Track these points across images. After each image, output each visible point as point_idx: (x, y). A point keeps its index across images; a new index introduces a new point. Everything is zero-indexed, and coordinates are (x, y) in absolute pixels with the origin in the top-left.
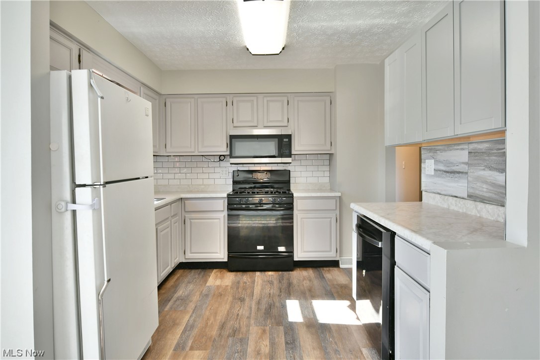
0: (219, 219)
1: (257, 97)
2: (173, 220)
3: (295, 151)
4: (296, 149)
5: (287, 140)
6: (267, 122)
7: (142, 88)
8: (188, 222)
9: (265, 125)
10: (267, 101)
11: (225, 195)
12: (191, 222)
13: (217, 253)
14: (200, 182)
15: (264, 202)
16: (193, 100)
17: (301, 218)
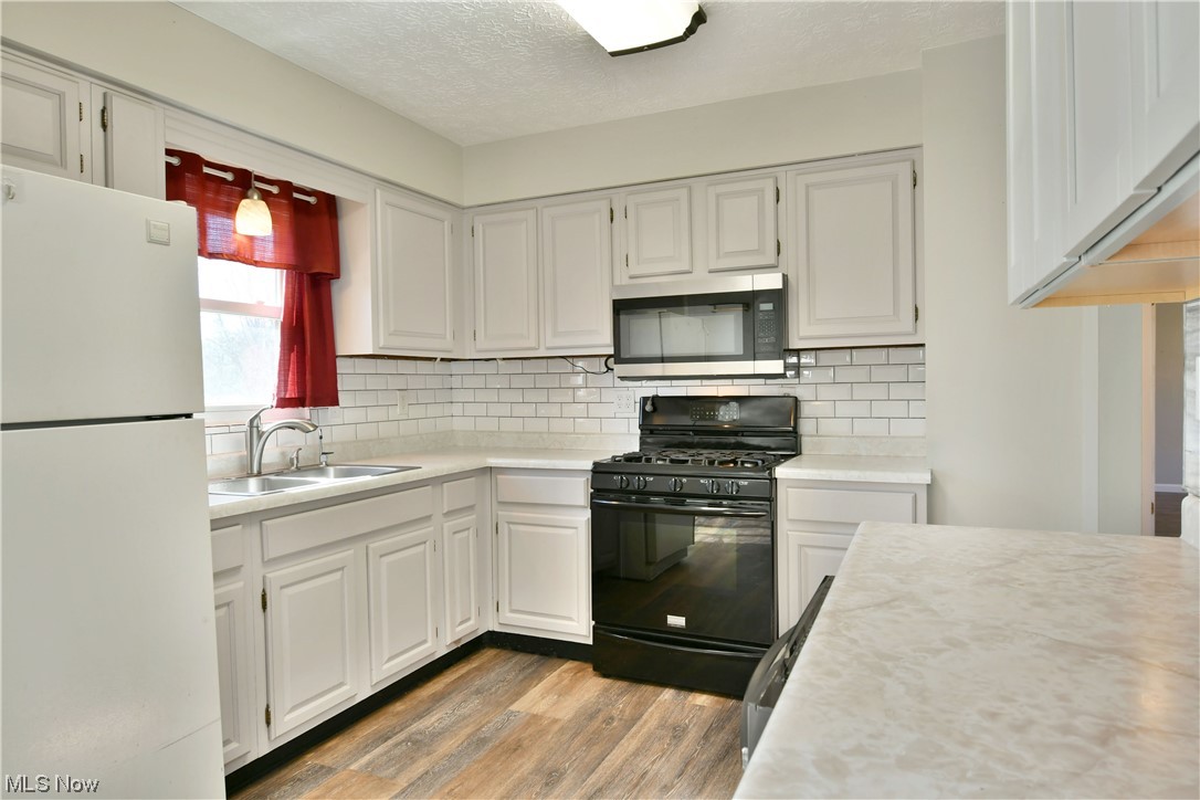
0: (576, 528)
1: (690, 189)
2: (446, 525)
3: (801, 339)
4: (801, 334)
5: (768, 307)
6: (718, 257)
7: (378, 191)
8: (504, 528)
9: (713, 267)
10: (718, 196)
11: (590, 466)
12: (510, 530)
13: (570, 619)
14: (541, 425)
15: (685, 491)
16: (532, 213)
17: (801, 546)
